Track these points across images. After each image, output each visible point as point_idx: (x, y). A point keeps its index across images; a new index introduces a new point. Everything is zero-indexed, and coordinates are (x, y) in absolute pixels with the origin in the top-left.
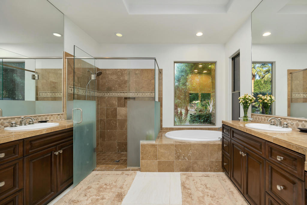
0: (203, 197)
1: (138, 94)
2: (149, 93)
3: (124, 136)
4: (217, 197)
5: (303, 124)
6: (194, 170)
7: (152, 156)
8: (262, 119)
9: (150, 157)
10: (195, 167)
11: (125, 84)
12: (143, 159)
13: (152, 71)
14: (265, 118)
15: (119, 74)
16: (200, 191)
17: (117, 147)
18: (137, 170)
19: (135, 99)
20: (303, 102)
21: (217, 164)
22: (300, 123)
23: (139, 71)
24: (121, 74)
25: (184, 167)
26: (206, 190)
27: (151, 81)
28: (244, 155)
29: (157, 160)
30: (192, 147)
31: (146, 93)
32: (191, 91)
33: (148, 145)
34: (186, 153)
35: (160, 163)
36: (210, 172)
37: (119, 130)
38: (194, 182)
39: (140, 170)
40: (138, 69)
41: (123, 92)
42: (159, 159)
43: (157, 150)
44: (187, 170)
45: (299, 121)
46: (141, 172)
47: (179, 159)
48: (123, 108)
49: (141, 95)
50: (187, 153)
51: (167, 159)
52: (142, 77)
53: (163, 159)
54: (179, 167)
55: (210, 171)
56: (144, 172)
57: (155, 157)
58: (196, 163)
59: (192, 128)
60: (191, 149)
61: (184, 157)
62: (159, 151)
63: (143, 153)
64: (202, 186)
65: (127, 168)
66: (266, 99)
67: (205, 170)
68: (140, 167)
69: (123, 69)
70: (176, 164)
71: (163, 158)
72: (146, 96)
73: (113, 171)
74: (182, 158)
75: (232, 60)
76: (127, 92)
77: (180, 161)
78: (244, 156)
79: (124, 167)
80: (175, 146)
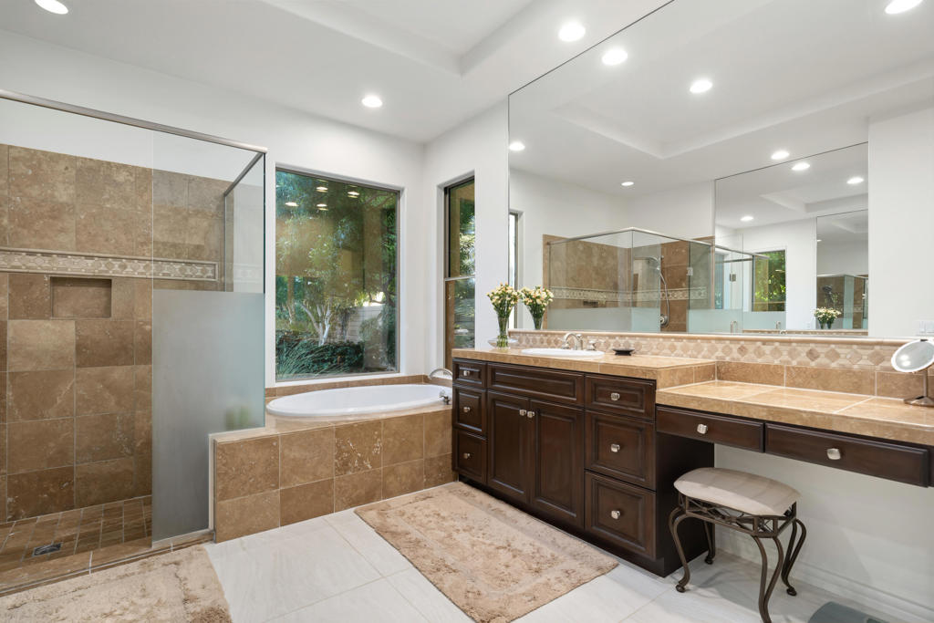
0: (450, 536)
1: (124, 267)
2: (177, 267)
3: (52, 445)
4: (476, 526)
5: (617, 342)
6: (389, 495)
7: (259, 479)
8: (534, 340)
9: (251, 485)
10: (391, 483)
11: (54, 218)
12: (223, 494)
13: (190, 182)
14: (541, 339)
15: (21, 168)
16: (434, 529)
17: (10, 500)
18: (199, 542)
19: (110, 286)
20: (567, 308)
21: (441, 464)
22: (612, 341)
23: (131, 175)
24: (30, 172)
25: (362, 491)
26: (446, 524)
27: (186, 219)
28: (530, 414)
29: (277, 487)
30: (382, 429)
31: (166, 266)
32: (311, 267)
33: (245, 442)
34: (367, 449)
35: (286, 496)
36: (426, 488)
37: (21, 420)
38: (405, 516)
39: (213, 537)
40: (125, 166)
41: (43, 254)
42: (284, 482)
43: (276, 455)
44: (369, 497)
45: (610, 337)
46: (216, 542)
47: (346, 471)
48: (41, 322)
49: (141, 270)
50: (370, 447)
51: (311, 477)
52: (146, 198)
53: (298, 482)
54: (347, 495)
55: (427, 485)
56: (228, 542)
57: (273, 477)
58: (392, 471)
59: (335, 383)
60: (379, 436)
61: (361, 460)
62: (283, 457)
63: (226, 473)
64: (430, 519)
65: (154, 548)
66: (538, 297)
67: (413, 488)
68: (207, 527)
69: (44, 153)
70: (340, 488)
71: (298, 478)
72: (164, 274)
73: (87, 573)
74: (356, 465)
75: (446, 193)
76: (65, 255)
77: (350, 476)
78: (531, 416)
79: (130, 548)
80: (336, 434)
